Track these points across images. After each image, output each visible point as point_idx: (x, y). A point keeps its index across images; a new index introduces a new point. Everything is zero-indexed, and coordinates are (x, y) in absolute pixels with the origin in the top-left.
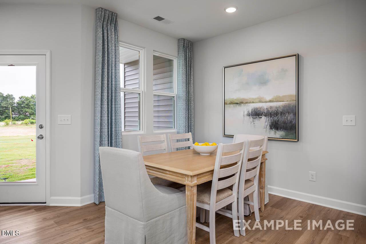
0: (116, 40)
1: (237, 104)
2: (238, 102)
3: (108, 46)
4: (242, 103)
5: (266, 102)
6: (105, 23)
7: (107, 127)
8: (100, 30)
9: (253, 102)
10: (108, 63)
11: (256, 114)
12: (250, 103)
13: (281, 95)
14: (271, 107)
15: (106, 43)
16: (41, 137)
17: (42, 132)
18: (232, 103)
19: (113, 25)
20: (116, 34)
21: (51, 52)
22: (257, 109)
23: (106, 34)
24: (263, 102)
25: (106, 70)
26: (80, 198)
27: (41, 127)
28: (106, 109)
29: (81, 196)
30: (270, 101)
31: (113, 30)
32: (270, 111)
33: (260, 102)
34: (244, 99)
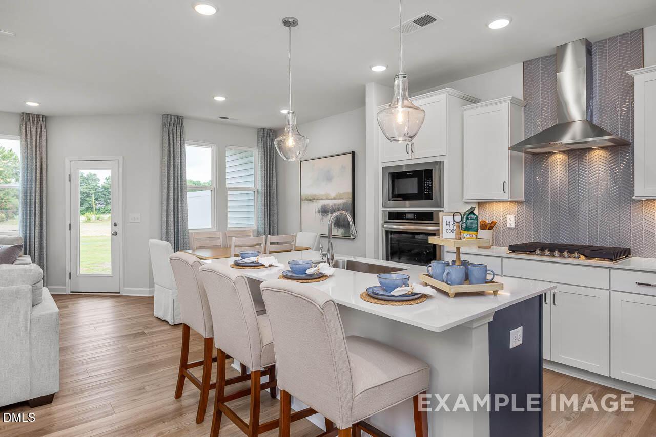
0: (182, 141)
1: (311, 200)
2: (311, 198)
3: (174, 148)
4: (314, 199)
5: (332, 199)
6: (171, 128)
7: (173, 225)
8: (166, 135)
9: (322, 199)
10: (174, 165)
11: (324, 211)
12: (320, 199)
13: (342, 193)
14: (335, 205)
15: (172, 147)
16: (115, 234)
17: (116, 229)
18: (307, 199)
19: (179, 128)
20: (182, 137)
21: (123, 158)
22: (325, 205)
23: (171, 138)
24: (329, 199)
25: (172, 172)
26: (148, 289)
27: (115, 225)
28: (172, 208)
29: (149, 288)
30: (334, 198)
31: (179, 133)
32: (334, 208)
33: (328, 199)
34: (315, 195)
